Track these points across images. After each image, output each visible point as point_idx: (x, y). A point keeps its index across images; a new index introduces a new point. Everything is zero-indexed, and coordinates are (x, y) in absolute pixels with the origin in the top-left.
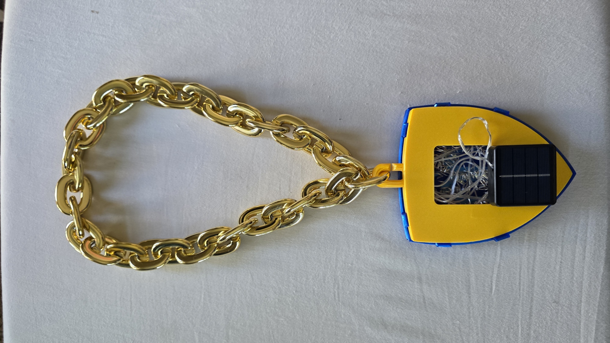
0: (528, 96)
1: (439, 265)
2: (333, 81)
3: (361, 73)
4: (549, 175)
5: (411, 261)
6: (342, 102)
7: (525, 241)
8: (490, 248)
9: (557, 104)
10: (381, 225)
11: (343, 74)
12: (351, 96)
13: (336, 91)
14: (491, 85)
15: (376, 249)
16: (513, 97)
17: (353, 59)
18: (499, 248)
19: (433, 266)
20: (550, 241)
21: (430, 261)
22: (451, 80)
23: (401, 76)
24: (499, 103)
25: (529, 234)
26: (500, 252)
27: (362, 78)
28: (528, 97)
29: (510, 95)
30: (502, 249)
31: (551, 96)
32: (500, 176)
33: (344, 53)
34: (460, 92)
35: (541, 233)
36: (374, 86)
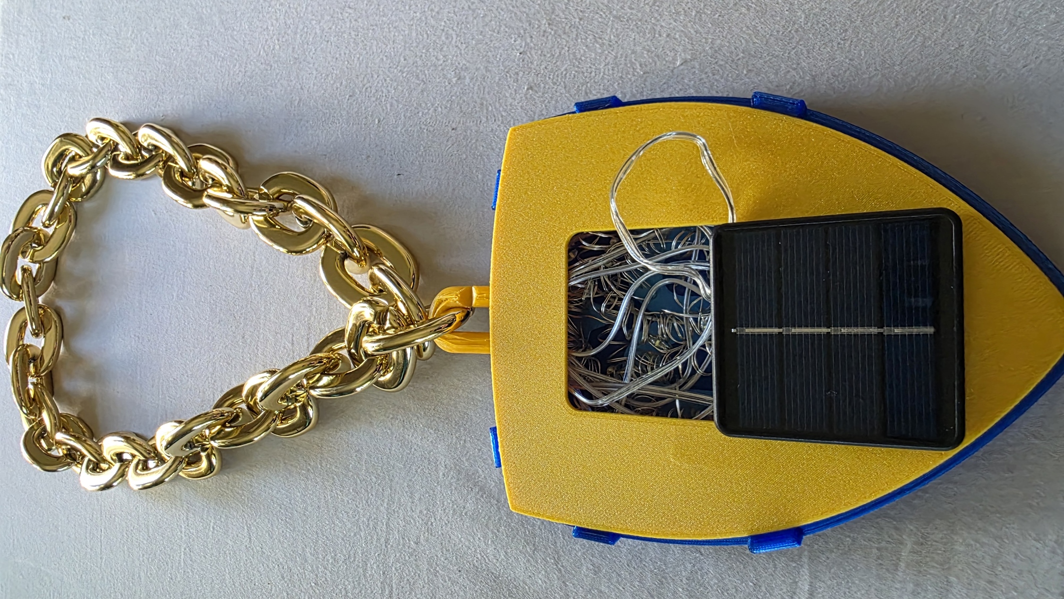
0: (920, 39)
1: (618, 589)
2: (385, 80)
3: (441, 50)
4: (930, 330)
5: (547, 562)
6: (403, 131)
7: (902, 565)
8: (775, 566)
9: (1045, 49)
10: (479, 450)
11: (405, 60)
12: (420, 114)
13: (391, 105)
14: (783, 23)
15: (466, 514)
16: (863, 52)
17: (423, 18)
18: (805, 572)
19: (603, 588)
20: (1004, 581)
21: (596, 573)
22: (658, 28)
23: (528, 40)
24: (814, 78)
25: (916, 543)
26: (807, 587)
27: (442, 62)
28: (923, 44)
29: (850, 46)
30: (814, 576)
31: (1020, 22)
32: (733, 330)
33: (407, 7)
34: (685, 62)
35: (968, 545)
36: (467, 80)
